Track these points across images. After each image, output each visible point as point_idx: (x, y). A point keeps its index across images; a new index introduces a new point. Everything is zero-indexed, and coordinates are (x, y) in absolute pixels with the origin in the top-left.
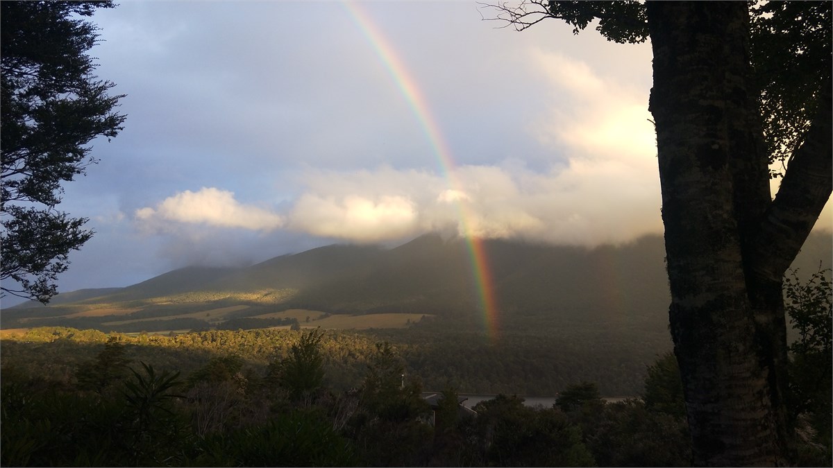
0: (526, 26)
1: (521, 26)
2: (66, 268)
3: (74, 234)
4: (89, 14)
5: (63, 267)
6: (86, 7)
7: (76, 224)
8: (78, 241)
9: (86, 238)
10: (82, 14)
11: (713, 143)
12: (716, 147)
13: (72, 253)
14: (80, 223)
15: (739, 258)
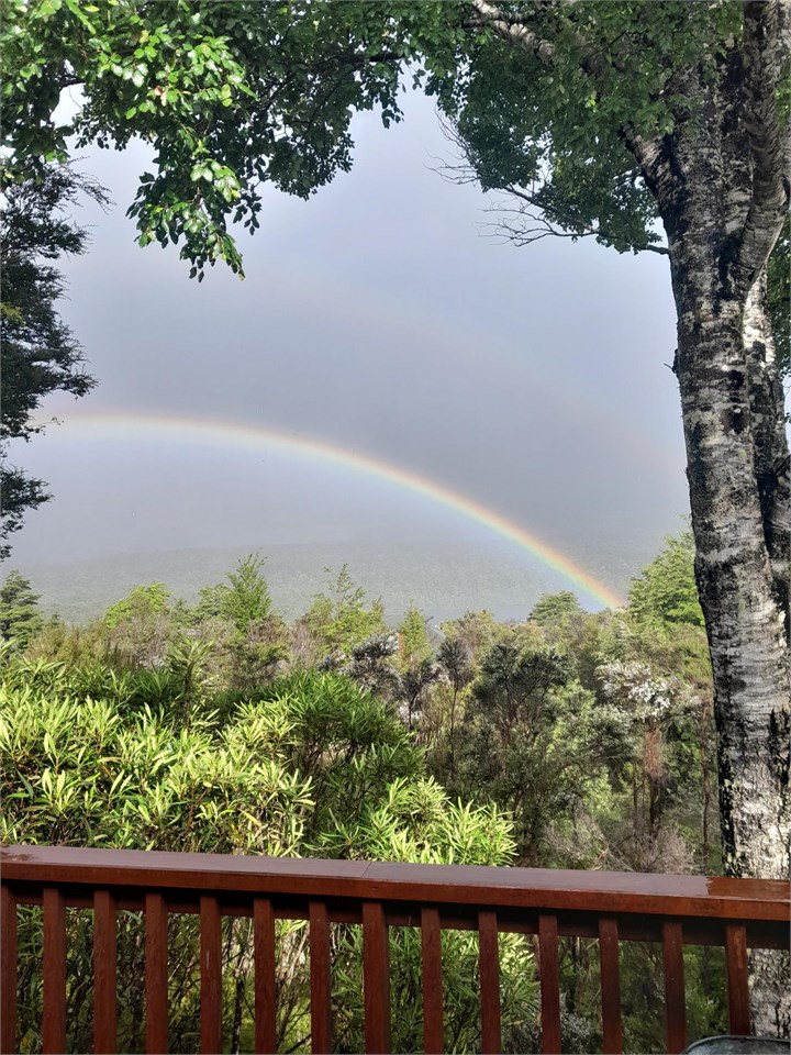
0: (525, 241)
1: (520, 242)
2: (20, 527)
3: (34, 494)
4: (55, 257)
5: (17, 526)
6: (52, 249)
7: (34, 484)
8: (35, 500)
9: (43, 499)
10: (47, 256)
11: (735, 407)
12: (738, 411)
13: (27, 510)
14: (38, 484)
15: (758, 514)
